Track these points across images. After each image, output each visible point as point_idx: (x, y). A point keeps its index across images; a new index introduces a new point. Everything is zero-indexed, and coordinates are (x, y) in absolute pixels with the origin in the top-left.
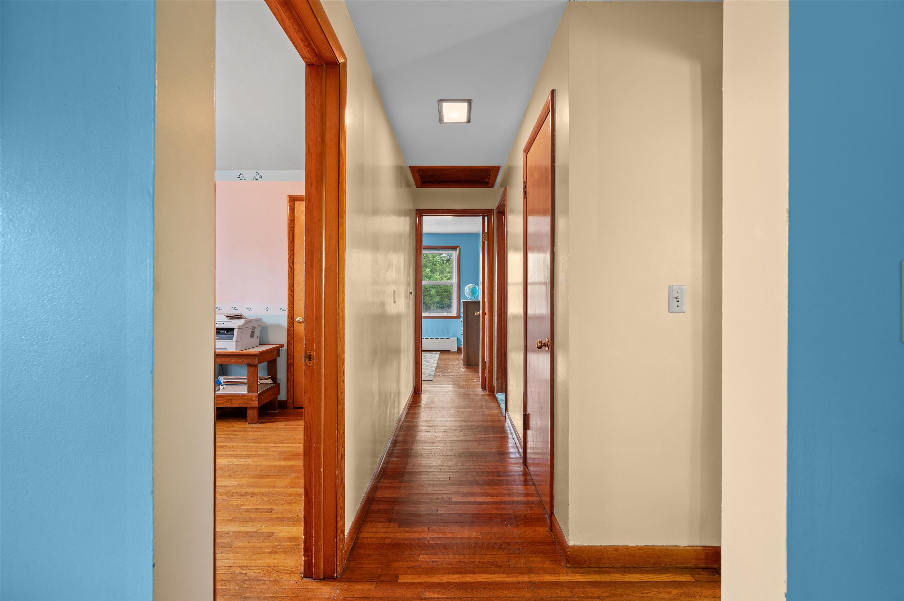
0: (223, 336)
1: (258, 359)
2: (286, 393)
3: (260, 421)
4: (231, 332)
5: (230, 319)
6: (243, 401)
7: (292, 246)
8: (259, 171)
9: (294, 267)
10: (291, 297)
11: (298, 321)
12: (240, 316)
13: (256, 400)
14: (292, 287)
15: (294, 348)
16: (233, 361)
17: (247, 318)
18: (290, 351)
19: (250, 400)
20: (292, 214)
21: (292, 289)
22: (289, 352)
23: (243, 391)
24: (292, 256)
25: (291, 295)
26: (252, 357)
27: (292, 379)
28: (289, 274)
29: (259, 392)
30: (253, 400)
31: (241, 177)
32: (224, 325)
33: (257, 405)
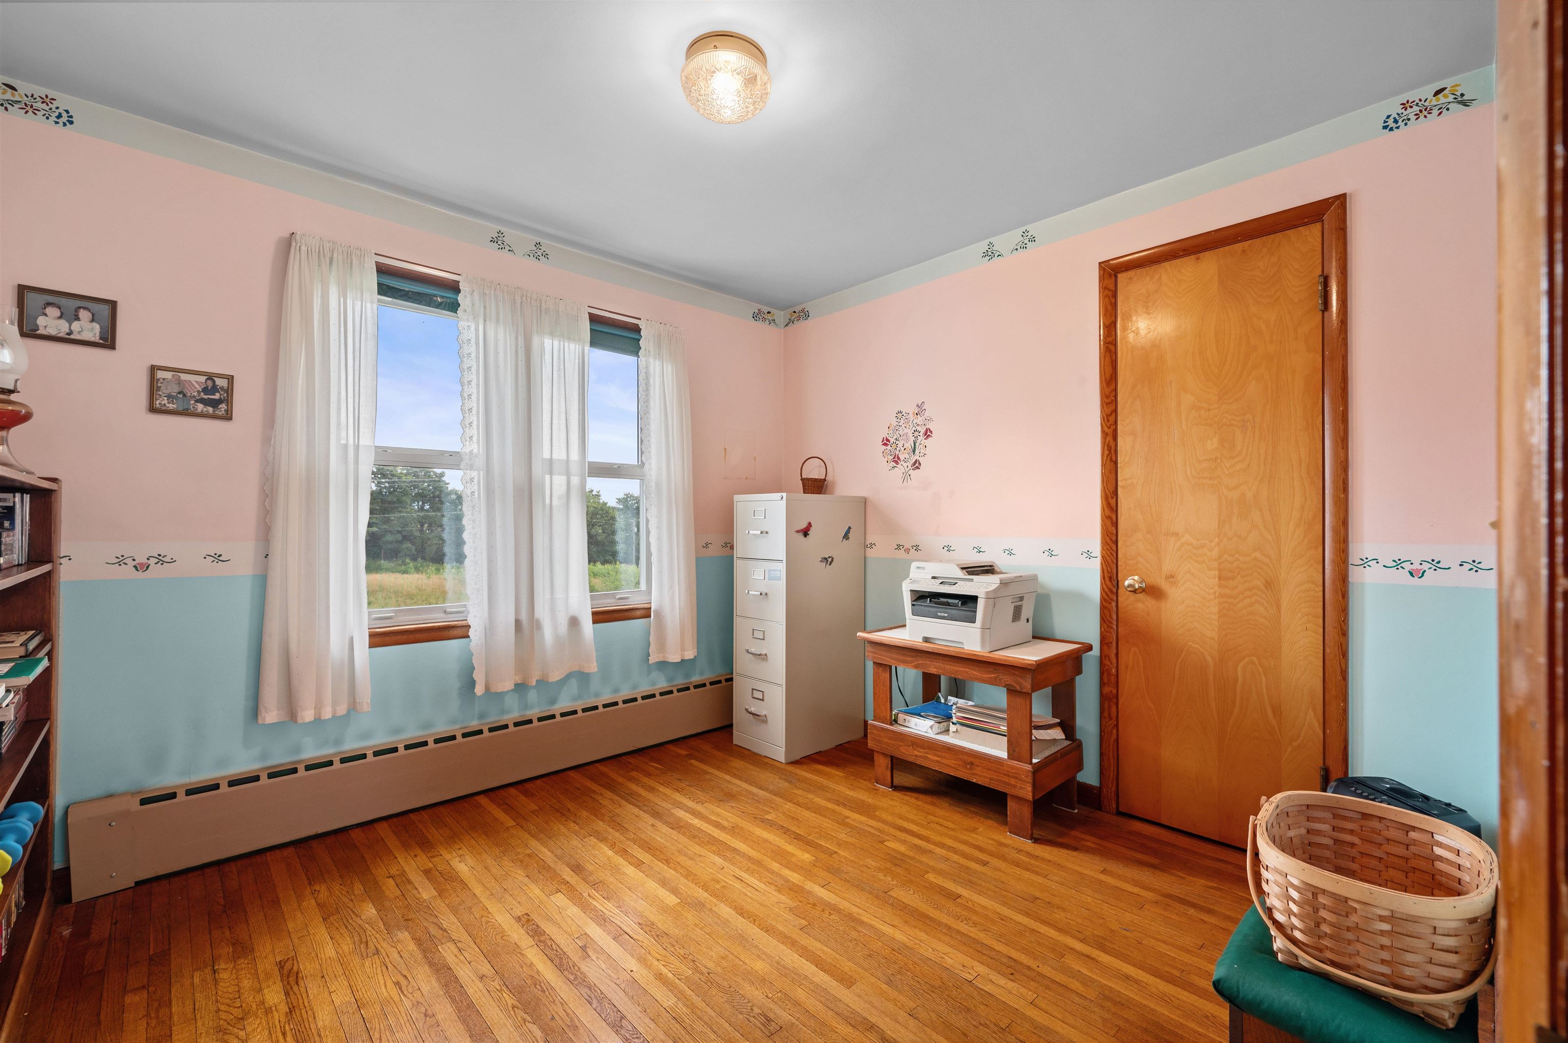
0: (954, 612)
1: (1032, 681)
2: (1099, 770)
3: (1037, 834)
4: (971, 605)
5: (970, 573)
6: (998, 776)
7: (1111, 391)
8: (1027, 227)
9: (1116, 445)
10: (1108, 522)
11: (1130, 586)
12: (990, 566)
13: (1028, 782)
14: (1112, 498)
15: (1117, 655)
16: (975, 673)
17: (1004, 571)
18: (1108, 663)
19: (1014, 777)
20: (1109, 308)
21: (1113, 502)
22: (1105, 665)
23: (998, 749)
24: (1112, 418)
25: (1109, 517)
26: (1017, 673)
27: (1114, 736)
28: (1104, 465)
29: (1035, 761)
30: (1020, 780)
31: (990, 254)
32: (957, 587)
33: (1031, 794)
